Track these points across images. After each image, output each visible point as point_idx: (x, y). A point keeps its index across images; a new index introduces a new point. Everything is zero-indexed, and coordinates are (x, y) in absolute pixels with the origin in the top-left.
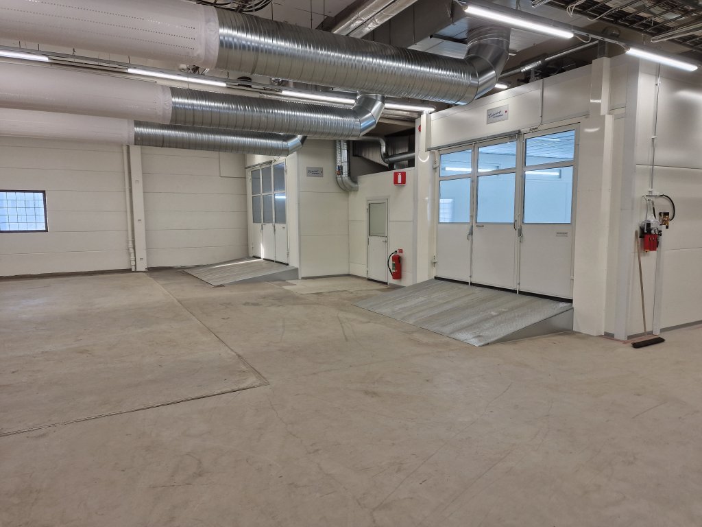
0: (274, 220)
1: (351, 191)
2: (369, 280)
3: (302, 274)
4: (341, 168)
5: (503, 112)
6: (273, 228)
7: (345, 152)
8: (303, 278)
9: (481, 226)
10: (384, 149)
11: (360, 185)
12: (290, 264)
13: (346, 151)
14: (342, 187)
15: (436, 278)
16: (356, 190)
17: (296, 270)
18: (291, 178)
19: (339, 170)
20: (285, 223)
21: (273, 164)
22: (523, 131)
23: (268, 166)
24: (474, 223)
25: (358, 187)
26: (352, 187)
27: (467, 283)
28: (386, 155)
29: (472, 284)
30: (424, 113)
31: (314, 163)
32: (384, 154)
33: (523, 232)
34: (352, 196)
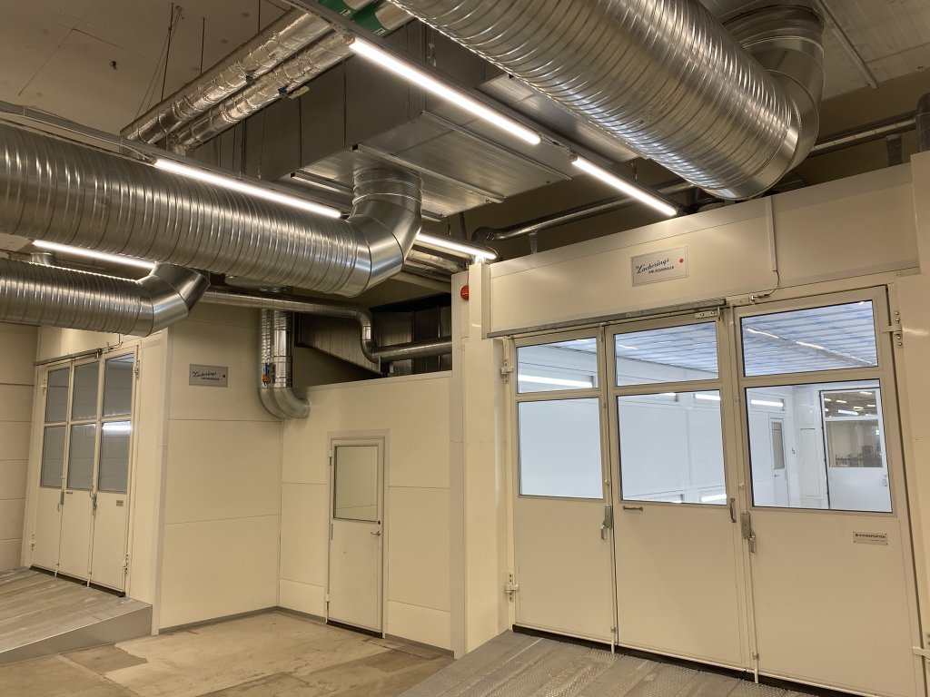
0: (95, 483)
1: (290, 417)
2: (332, 623)
3: (162, 620)
4: (271, 369)
5: (674, 262)
6: (91, 501)
7: (281, 338)
8: (164, 632)
9: (637, 507)
10: (368, 334)
11: (313, 406)
12: (132, 594)
13: (284, 333)
14: (271, 408)
15: (517, 629)
16: (304, 416)
17: (147, 612)
18: (148, 388)
19: (267, 372)
20: (125, 493)
21: (104, 357)
22: (731, 300)
23: (93, 360)
24: (616, 499)
25: (309, 409)
26: (293, 409)
27: (606, 647)
28: (374, 346)
29: (619, 649)
30: (476, 260)
31: (208, 356)
32: (369, 344)
33: (755, 528)
34: (291, 430)
